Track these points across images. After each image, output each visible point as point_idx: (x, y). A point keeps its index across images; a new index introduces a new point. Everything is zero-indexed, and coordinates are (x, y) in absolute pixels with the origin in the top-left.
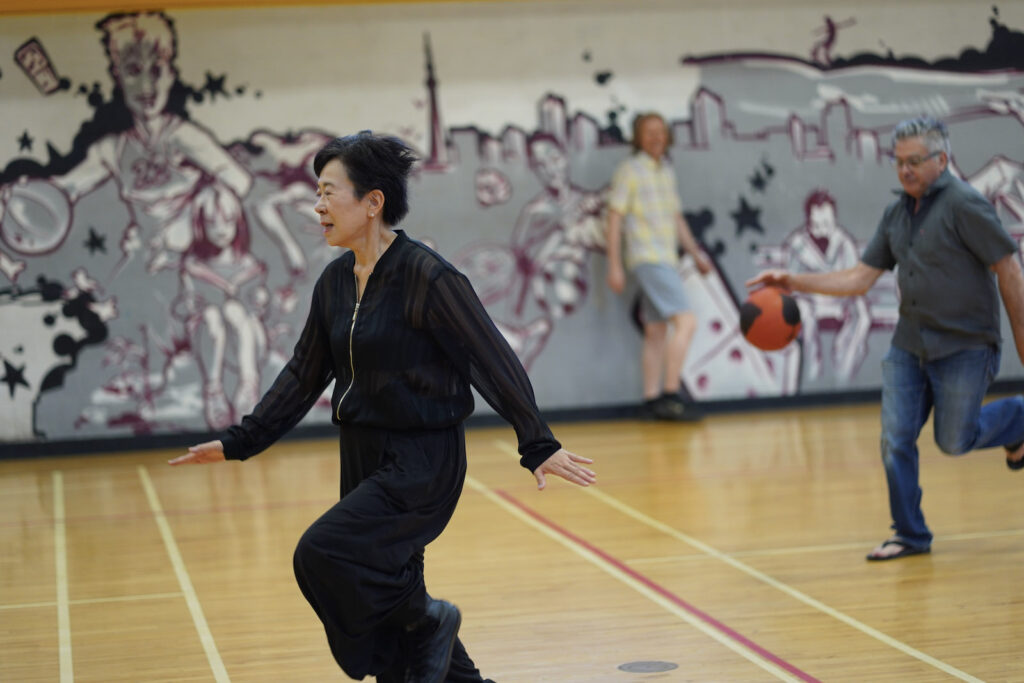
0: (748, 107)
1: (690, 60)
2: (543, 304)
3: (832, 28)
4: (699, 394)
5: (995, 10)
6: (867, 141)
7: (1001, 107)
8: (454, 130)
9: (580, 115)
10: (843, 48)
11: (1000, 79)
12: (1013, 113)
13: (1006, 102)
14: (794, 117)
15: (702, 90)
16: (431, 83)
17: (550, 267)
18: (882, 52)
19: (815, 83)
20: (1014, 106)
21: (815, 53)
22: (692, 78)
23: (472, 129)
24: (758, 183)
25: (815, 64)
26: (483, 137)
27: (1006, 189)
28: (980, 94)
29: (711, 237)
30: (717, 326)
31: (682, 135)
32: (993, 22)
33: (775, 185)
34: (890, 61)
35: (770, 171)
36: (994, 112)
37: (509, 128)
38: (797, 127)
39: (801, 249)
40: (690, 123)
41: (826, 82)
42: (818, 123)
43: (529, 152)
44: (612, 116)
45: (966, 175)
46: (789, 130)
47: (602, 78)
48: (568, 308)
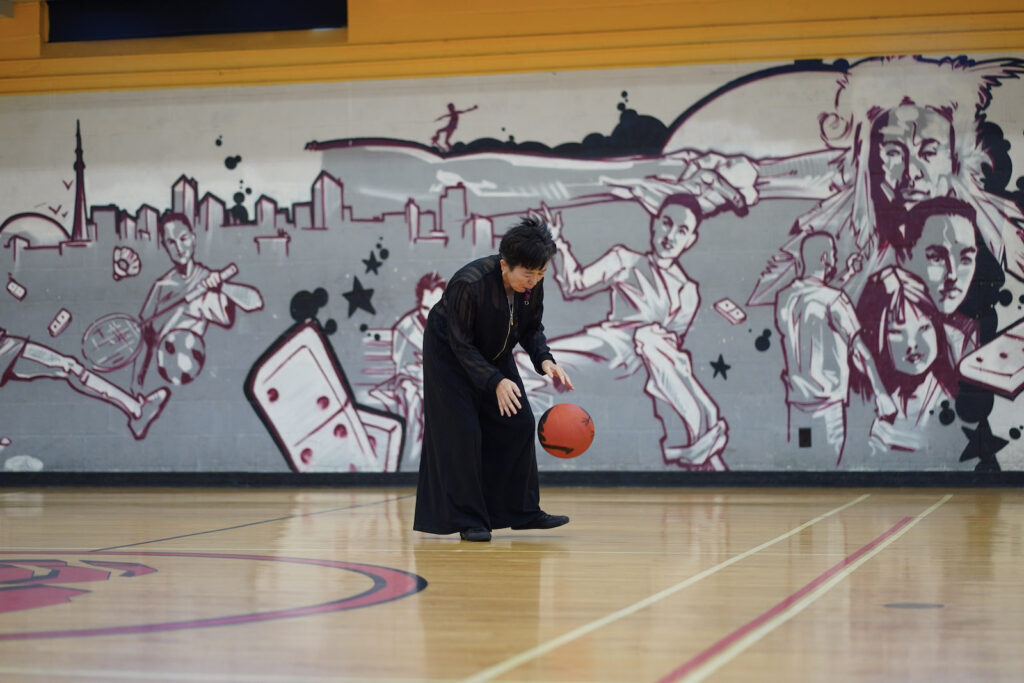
0: (367, 191)
1: (313, 146)
2: (162, 372)
3: (454, 115)
4: (302, 468)
5: (624, 94)
6: (482, 225)
7: (625, 194)
8: (94, 209)
9: (209, 195)
10: (464, 134)
11: (625, 164)
12: (636, 199)
13: (630, 189)
14: (411, 201)
15: (323, 174)
16: (79, 167)
17: (171, 338)
18: (504, 138)
19: (435, 168)
20: (638, 192)
21: (435, 139)
22: (315, 162)
23: (112, 207)
24: (372, 265)
25: (434, 150)
26: (121, 216)
27: (623, 277)
28: (604, 179)
29: (323, 316)
30: (324, 402)
31: (303, 215)
32: (621, 106)
33: (388, 267)
34: (511, 147)
35: (385, 254)
36: (617, 198)
37: (145, 207)
38: (413, 209)
39: (410, 331)
40: (311, 205)
41: (445, 168)
42: (435, 208)
43: (161, 230)
44: (239, 197)
45: (583, 264)
46: (405, 213)
47: (232, 163)
48: (186, 378)
